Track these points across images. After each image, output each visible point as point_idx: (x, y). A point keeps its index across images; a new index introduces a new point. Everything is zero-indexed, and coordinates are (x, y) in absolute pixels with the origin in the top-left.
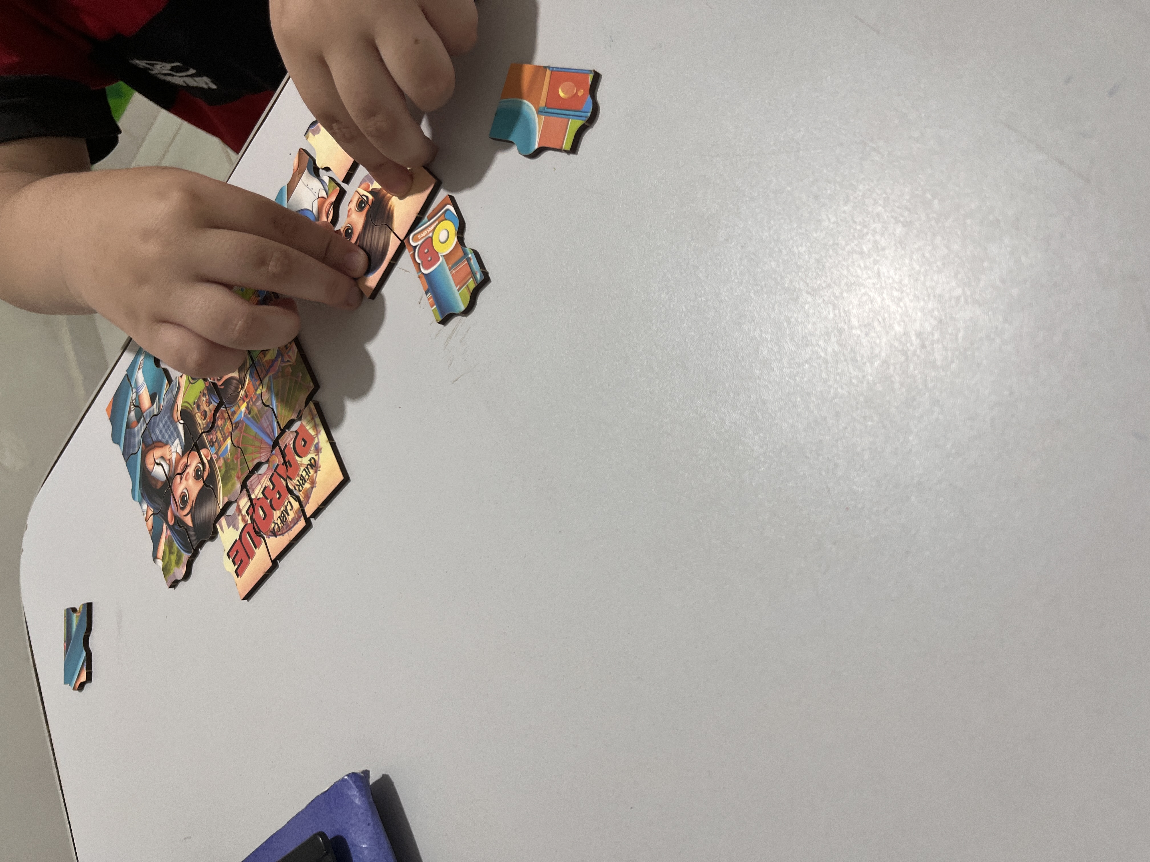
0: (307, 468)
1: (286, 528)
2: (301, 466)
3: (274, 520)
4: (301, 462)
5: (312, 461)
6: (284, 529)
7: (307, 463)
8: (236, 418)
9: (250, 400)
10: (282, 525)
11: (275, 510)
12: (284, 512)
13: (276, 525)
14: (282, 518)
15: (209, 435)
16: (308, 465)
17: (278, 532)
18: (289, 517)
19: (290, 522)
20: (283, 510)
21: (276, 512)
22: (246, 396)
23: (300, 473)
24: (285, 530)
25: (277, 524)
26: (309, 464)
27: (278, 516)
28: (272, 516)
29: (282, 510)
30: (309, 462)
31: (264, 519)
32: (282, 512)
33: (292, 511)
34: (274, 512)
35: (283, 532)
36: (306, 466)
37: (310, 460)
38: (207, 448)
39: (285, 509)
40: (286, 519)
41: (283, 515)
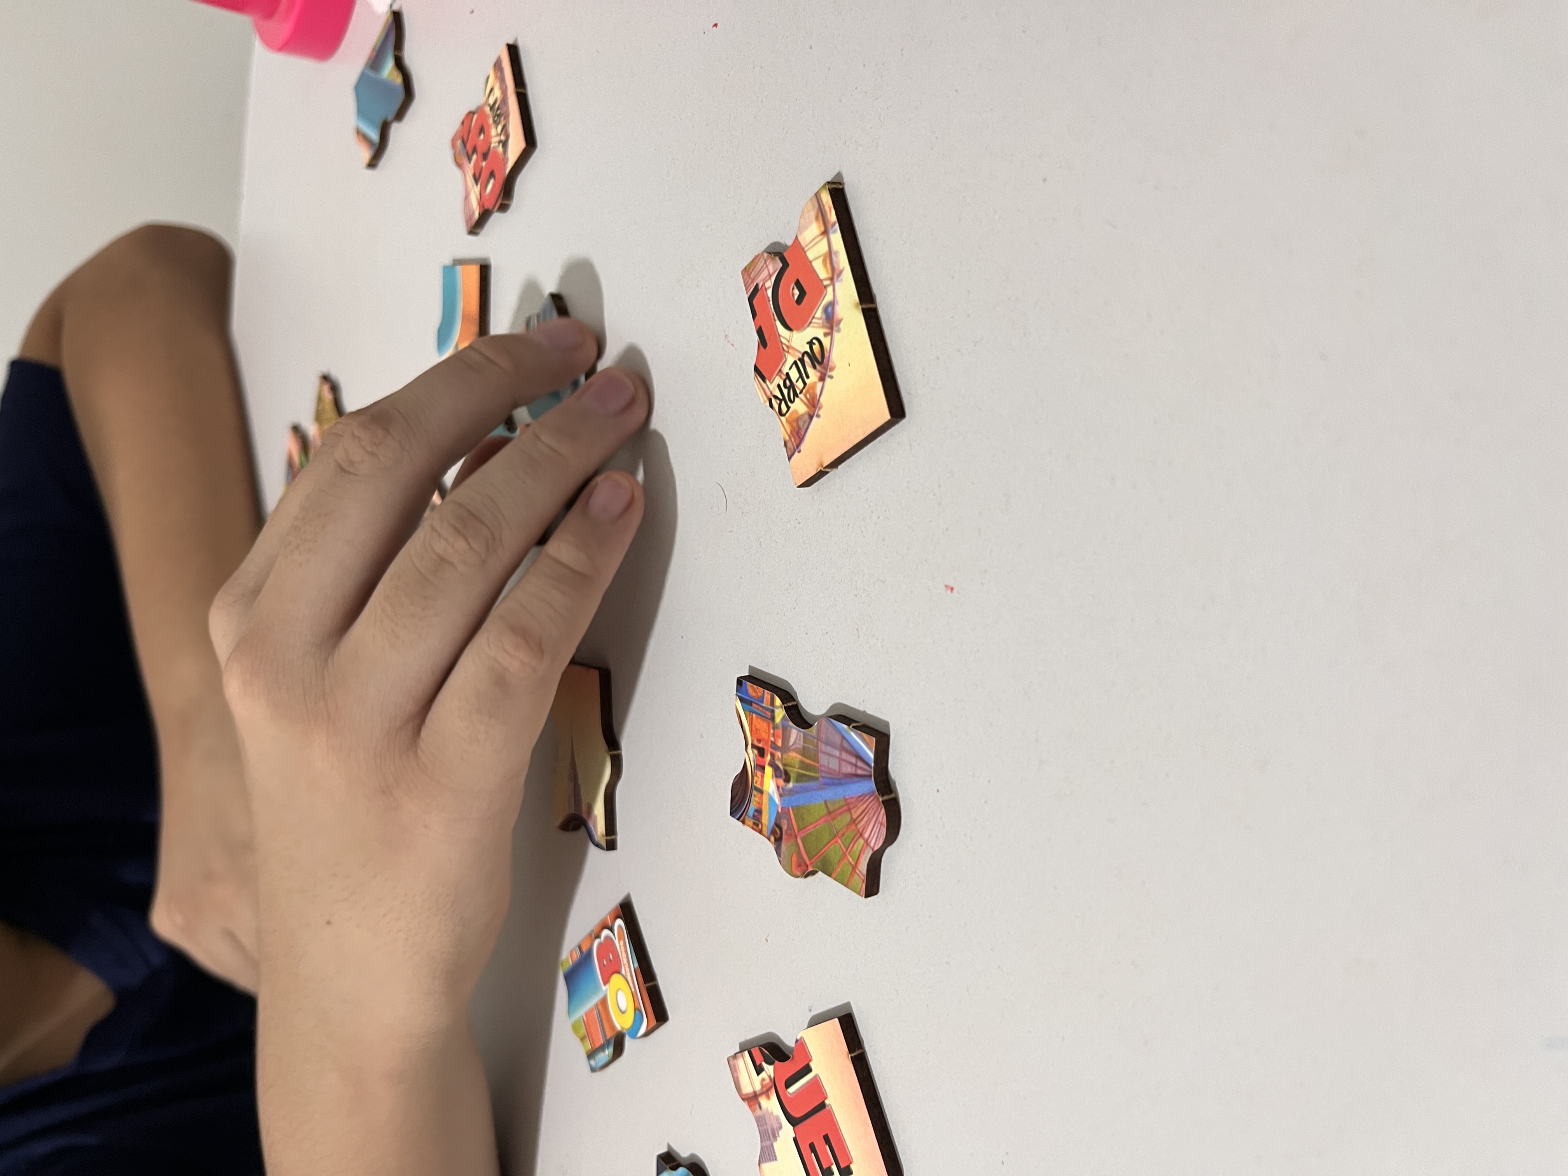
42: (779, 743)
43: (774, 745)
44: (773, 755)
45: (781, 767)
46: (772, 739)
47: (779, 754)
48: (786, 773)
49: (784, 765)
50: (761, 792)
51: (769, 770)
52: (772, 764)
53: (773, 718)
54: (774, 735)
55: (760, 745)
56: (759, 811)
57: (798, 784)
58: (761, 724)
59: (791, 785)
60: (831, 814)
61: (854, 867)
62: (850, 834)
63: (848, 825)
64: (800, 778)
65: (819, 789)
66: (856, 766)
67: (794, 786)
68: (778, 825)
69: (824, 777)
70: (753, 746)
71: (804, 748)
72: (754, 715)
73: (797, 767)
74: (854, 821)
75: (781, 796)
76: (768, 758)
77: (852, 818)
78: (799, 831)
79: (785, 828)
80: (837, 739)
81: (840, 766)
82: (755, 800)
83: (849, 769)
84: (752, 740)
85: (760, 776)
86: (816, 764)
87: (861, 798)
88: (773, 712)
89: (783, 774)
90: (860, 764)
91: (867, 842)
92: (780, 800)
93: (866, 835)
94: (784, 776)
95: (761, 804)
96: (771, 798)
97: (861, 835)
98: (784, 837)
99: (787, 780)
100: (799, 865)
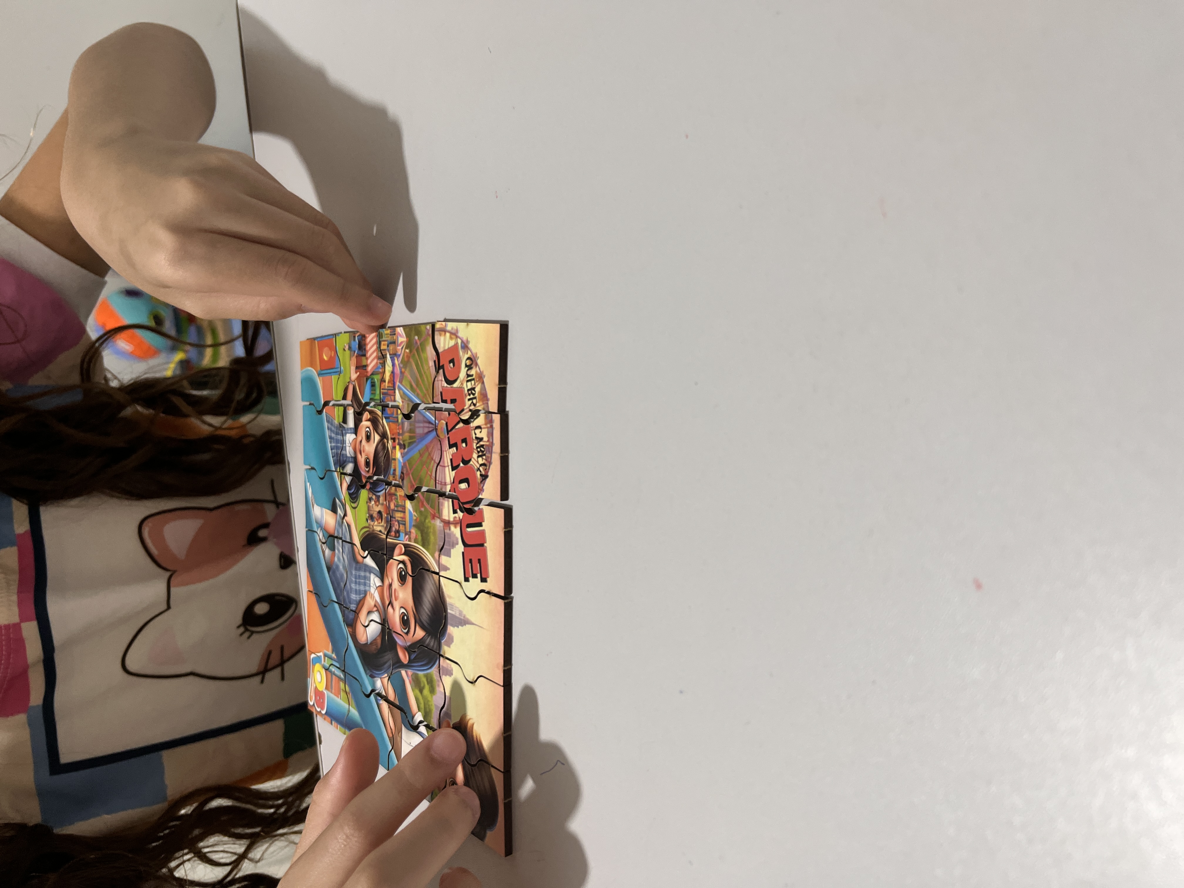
0: (468, 376)
1: (489, 452)
2: (463, 385)
3: (476, 468)
4: (460, 382)
5: (468, 364)
6: (488, 457)
7: (465, 373)
8: (398, 473)
9: (398, 437)
10: (484, 457)
11: (470, 460)
12: (478, 445)
13: (481, 469)
14: (480, 454)
15: (391, 532)
16: (467, 374)
17: (486, 469)
18: (484, 440)
19: (488, 441)
20: (476, 445)
21: (473, 459)
22: (394, 439)
23: (466, 391)
24: (490, 455)
25: (481, 465)
26: (468, 370)
27: (476, 459)
28: (472, 468)
29: (475, 447)
30: (467, 369)
31: (469, 486)
32: (477, 448)
33: (483, 430)
34: (471, 463)
35: (489, 460)
36: (466, 376)
37: (466, 366)
38: (396, 545)
39: (476, 442)
40: (482, 446)
41: (479, 450)
42: (401, 432)
43: (399, 434)
44: (399, 439)
45: (402, 443)
46: (398, 431)
47: (401, 437)
48: (404, 445)
49: (403, 441)
50: (395, 459)
51: (398, 447)
52: (399, 444)
53: (398, 421)
54: (399, 429)
55: (393, 437)
56: (395, 470)
57: (409, 448)
58: (393, 425)
59: (406, 450)
60: (421, 455)
61: (431, 476)
62: (429, 461)
63: (428, 458)
64: (410, 444)
65: (417, 446)
66: (429, 427)
67: (407, 450)
68: (402, 473)
69: (418, 439)
70: (391, 439)
71: (410, 429)
72: (391, 423)
73: (408, 439)
74: (430, 454)
75: (403, 457)
76: (397, 441)
77: (429, 453)
78: (410, 470)
79: (405, 472)
80: (421, 418)
81: (423, 431)
82: (393, 465)
83: (426, 430)
84: (391, 436)
85: (394, 452)
86: (414, 434)
87: (431, 442)
88: (397, 418)
89: (402, 446)
90: (431, 425)
91: (435, 462)
92: (403, 460)
93: (434, 458)
94: (403, 447)
95: (395, 466)
96: (399, 460)
97: (432, 459)
98: (405, 478)
99: (404, 449)
100: (411, 487)
